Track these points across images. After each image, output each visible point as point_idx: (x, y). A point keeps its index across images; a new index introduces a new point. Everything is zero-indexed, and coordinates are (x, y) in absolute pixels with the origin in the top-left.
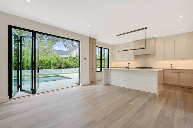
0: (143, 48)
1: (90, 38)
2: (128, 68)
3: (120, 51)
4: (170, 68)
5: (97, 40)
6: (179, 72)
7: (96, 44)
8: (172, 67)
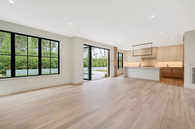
0: (150, 55)
1: (115, 47)
2: (140, 66)
3: (135, 56)
4: (167, 67)
5: (118, 49)
6: (172, 69)
7: (117, 51)
8: (168, 66)
